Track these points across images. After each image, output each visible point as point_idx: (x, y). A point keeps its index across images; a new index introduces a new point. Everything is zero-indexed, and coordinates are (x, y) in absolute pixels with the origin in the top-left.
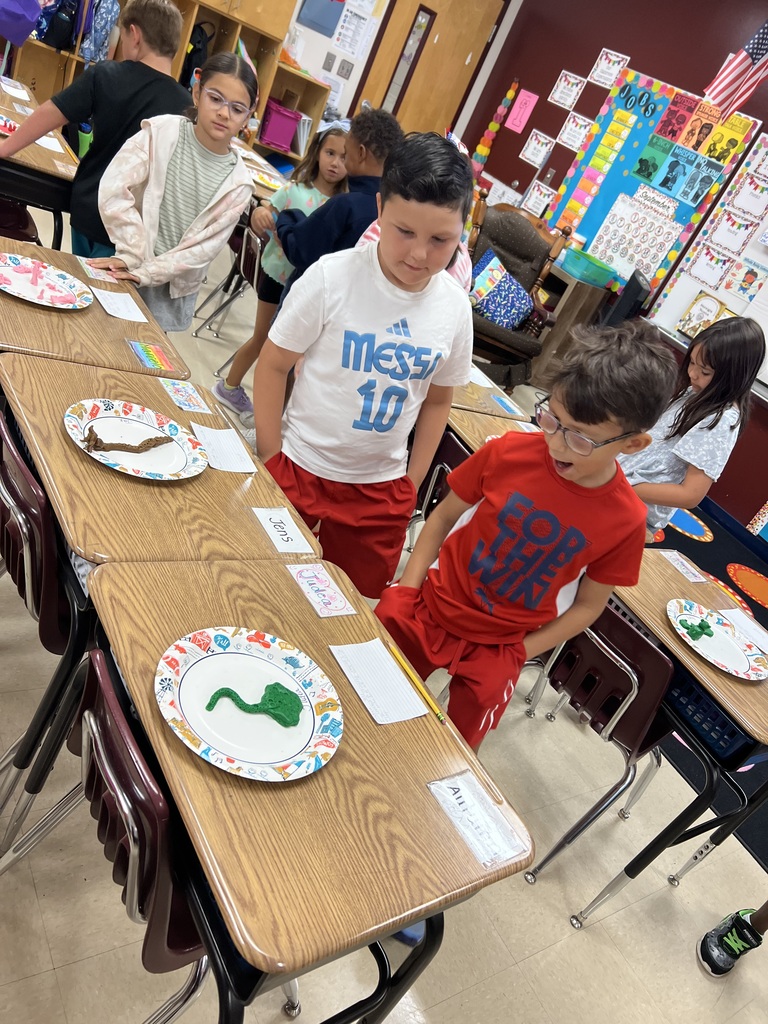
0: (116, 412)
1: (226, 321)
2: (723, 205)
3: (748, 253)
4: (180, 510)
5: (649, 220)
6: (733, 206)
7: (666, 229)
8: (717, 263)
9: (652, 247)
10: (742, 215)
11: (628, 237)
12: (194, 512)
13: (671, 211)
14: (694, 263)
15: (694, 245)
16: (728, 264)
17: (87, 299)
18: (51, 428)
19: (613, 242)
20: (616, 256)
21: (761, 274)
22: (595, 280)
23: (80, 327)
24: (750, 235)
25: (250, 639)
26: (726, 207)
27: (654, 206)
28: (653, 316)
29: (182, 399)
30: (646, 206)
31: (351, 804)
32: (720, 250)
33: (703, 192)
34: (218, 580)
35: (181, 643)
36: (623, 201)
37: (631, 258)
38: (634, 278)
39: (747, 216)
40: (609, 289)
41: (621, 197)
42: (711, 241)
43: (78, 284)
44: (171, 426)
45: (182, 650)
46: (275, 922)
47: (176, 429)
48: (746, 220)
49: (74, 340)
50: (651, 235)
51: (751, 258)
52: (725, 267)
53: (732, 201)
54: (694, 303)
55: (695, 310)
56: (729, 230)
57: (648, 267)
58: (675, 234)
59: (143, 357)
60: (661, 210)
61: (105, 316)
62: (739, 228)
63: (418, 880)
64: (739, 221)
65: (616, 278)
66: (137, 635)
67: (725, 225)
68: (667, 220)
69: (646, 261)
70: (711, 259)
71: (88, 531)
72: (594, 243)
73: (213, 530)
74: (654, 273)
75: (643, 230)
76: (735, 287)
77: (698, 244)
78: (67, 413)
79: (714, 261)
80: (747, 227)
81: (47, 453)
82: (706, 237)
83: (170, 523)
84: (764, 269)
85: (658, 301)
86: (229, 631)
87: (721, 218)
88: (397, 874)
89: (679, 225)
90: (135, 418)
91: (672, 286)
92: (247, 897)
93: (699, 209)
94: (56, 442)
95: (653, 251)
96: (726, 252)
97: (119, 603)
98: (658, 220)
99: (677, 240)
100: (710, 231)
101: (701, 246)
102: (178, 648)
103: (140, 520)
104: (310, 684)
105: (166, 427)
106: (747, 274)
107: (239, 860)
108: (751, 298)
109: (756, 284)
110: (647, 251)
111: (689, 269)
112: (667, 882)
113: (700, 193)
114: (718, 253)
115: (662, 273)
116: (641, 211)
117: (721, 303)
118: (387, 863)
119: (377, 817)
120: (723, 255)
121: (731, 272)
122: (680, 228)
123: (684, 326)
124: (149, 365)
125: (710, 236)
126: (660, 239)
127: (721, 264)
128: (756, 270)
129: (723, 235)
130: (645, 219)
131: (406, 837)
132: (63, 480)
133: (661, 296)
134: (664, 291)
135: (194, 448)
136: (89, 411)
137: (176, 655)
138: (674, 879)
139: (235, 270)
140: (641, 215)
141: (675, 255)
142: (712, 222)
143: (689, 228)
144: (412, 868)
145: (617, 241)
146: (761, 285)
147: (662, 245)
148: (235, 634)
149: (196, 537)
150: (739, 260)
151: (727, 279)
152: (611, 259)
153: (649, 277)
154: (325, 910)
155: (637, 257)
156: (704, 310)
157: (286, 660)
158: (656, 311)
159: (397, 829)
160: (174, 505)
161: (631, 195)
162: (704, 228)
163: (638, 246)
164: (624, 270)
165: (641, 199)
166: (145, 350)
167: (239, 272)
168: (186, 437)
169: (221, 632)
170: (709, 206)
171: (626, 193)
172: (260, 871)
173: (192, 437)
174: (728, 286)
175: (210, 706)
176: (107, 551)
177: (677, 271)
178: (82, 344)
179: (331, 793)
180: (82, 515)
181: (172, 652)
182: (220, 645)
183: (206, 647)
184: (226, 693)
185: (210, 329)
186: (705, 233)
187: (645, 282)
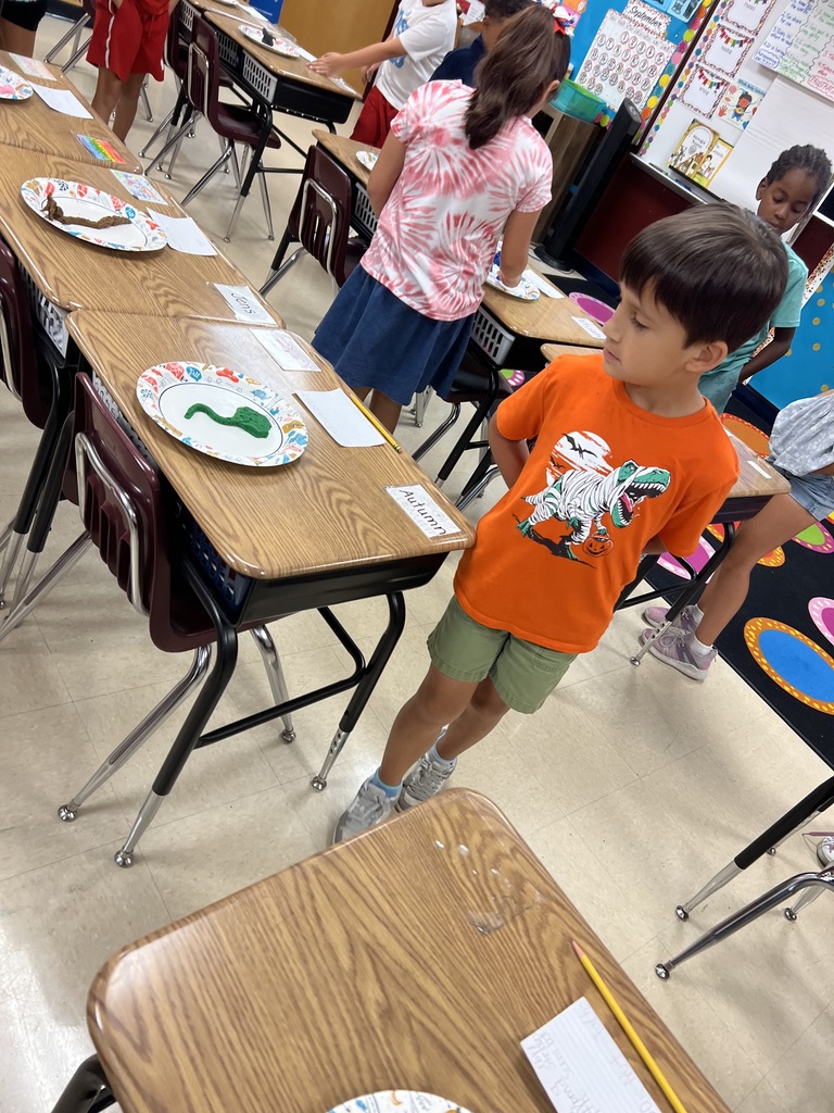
0: (72, 193)
1: (177, 161)
2: (716, 19)
3: (744, 74)
4: (144, 279)
5: (640, 40)
6: (727, 20)
7: (658, 50)
8: (710, 87)
9: (643, 72)
10: (736, 29)
11: (618, 61)
12: (158, 281)
13: (663, 29)
14: (687, 88)
15: (686, 67)
16: (722, 87)
17: (26, 91)
18: (10, 201)
19: (602, 68)
20: (605, 84)
21: (755, 97)
22: (582, 114)
23: (23, 117)
24: (744, 53)
25: (219, 374)
26: (720, 21)
27: (645, 23)
28: (644, 152)
29: (137, 190)
30: (636, 24)
31: (316, 491)
32: (714, 72)
33: (696, 5)
34: (186, 333)
35: (157, 368)
36: (612, 18)
37: (621, 86)
38: (623, 108)
39: (742, 31)
40: (598, 124)
41: (610, 13)
42: (705, 62)
43: (15, 77)
44: (127, 209)
45: (158, 373)
46: (255, 548)
47: (133, 212)
48: (740, 35)
49: (19, 129)
50: (642, 57)
51: (745, 80)
52: (719, 91)
53: (726, 14)
54: (686, 135)
55: (688, 143)
56: (723, 48)
57: (639, 96)
58: (667, 55)
59: (93, 149)
60: (652, 27)
61: (47, 110)
62: (733, 45)
63: (374, 540)
64: (733, 37)
65: (606, 111)
66: (116, 362)
67: (719, 42)
68: (659, 40)
69: (636, 89)
70: (705, 83)
71: (60, 285)
72: (582, 70)
73: (178, 296)
74: (645, 102)
75: (633, 52)
76: (729, 114)
77: (691, 65)
78: (23, 186)
79: (707, 85)
80: (741, 44)
81: (8, 220)
82: (699, 57)
83: (136, 287)
84: (759, 92)
85: (649, 135)
86: (200, 366)
87: (715, 34)
88: (357, 535)
89: (671, 44)
90: (91, 200)
91: (664, 116)
92: (231, 531)
93: (691, 24)
94: (17, 213)
95: (644, 76)
96: (719, 74)
97: (97, 339)
98: (649, 40)
99: (669, 62)
100: (703, 50)
101: (694, 68)
102: (153, 371)
103: (107, 282)
104: (277, 411)
105: (123, 210)
106: (741, 98)
107: (222, 511)
108: (745, 125)
109: (750, 109)
110: (638, 78)
111: (682, 95)
112: (629, 663)
113: (693, 5)
114: (712, 75)
115: (654, 102)
116: (631, 29)
117: (715, 133)
118: (348, 527)
119: (339, 502)
120: (717, 78)
121: (725, 96)
122: (672, 47)
123: (676, 161)
124: (100, 157)
125: (704, 56)
126: (651, 62)
127: (714, 88)
128: (750, 93)
129: (717, 54)
130: (635, 39)
131: (363, 514)
132: (29, 243)
133: (653, 129)
134: (656, 123)
135: (152, 228)
136: (45, 189)
137: (154, 376)
138: (635, 660)
139: (182, 99)
140: (631, 35)
141: (667, 79)
142: (706, 39)
143: (681, 47)
144: (369, 533)
145: (606, 66)
146: (755, 110)
147: (653, 69)
148: (204, 369)
149: (162, 300)
150: (733, 82)
151: (721, 105)
152: (600, 88)
153: (639, 107)
154: (296, 546)
155: (628, 85)
156: (697, 141)
157: (254, 392)
158: (648, 146)
159: (357, 510)
160: (139, 274)
161: (621, 11)
162: (697, 47)
163: (629, 71)
164: (613, 99)
165: (632, 15)
166: (93, 143)
167: (187, 101)
168: (144, 219)
169: (192, 365)
170: (702, 20)
171: (615, 9)
172: (240, 519)
173: (149, 219)
174: (722, 113)
175: (188, 415)
176: (80, 301)
177: (669, 98)
178: (28, 134)
179: (300, 482)
180: (52, 273)
181: (148, 373)
182: (192, 376)
183: (180, 376)
184: (201, 408)
185: (161, 170)
186: (698, 52)
187: (635, 113)
